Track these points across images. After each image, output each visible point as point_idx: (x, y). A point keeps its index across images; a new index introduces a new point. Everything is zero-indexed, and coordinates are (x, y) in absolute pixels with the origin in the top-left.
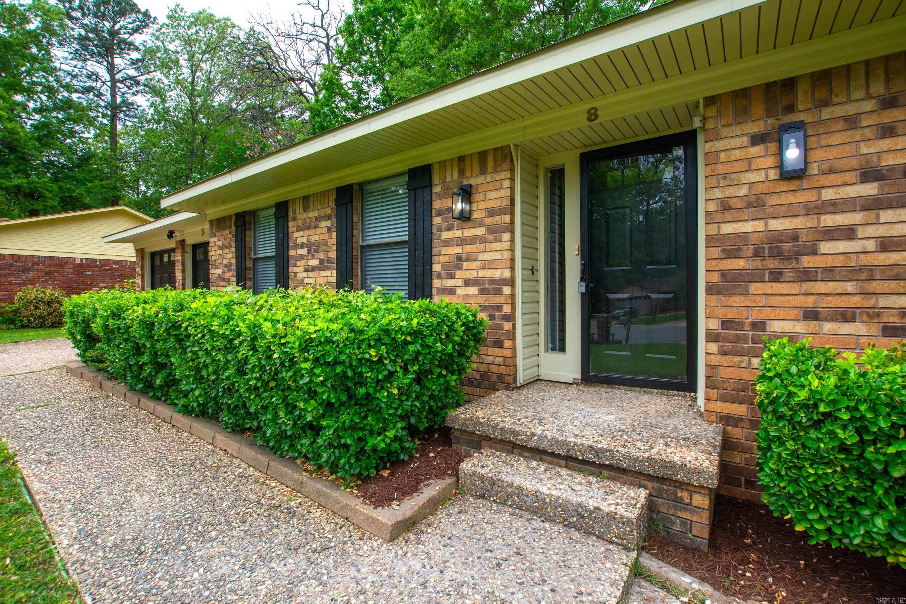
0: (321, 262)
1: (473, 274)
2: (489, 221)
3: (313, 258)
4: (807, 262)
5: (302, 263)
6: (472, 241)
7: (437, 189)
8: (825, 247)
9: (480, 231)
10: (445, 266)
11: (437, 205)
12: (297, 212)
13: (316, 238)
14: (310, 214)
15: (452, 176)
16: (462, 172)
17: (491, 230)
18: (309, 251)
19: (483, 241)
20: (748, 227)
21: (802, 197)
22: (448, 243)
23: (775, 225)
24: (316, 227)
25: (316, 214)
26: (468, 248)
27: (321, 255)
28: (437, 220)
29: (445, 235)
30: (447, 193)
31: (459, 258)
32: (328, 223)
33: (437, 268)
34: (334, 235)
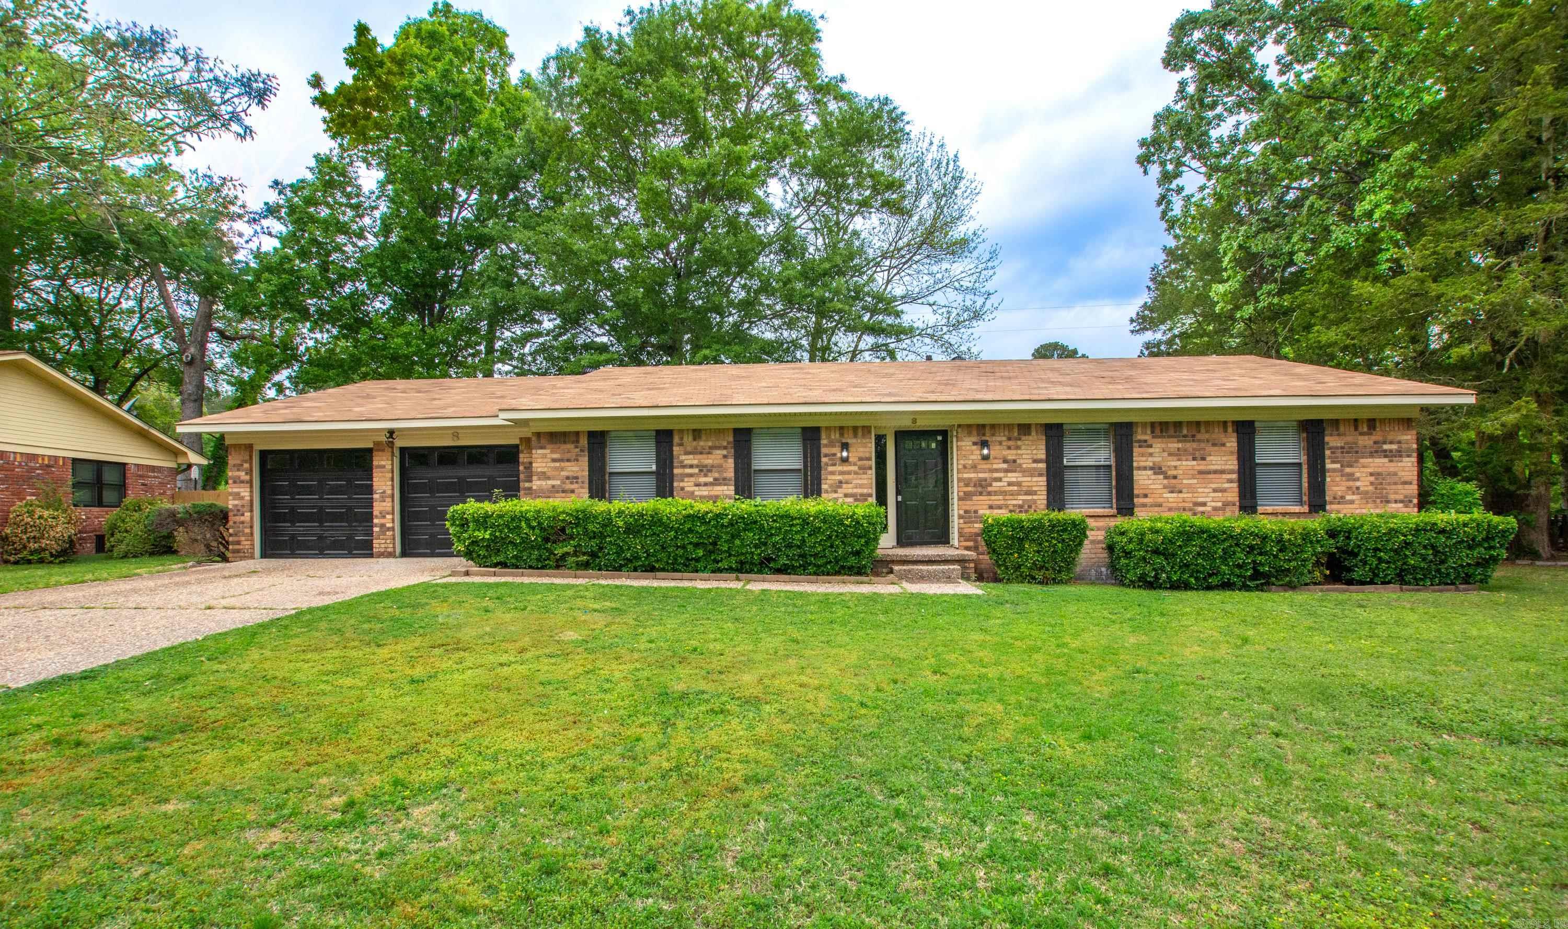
0: (715, 479)
1: (850, 491)
2: (859, 463)
3: (706, 476)
4: (990, 489)
5: (692, 479)
6: (849, 473)
7: (824, 441)
8: (994, 484)
9: (855, 468)
10: (831, 486)
11: (824, 450)
12: (685, 439)
13: (710, 461)
14: (702, 443)
15: (835, 436)
16: (842, 435)
17: (860, 468)
18: (701, 471)
19: (856, 473)
20: (972, 475)
21: (988, 466)
22: (833, 473)
23: (981, 475)
24: (709, 453)
25: (710, 444)
26: (846, 477)
27: (717, 475)
28: (824, 460)
29: (830, 469)
30: (831, 444)
31: (841, 482)
32: (725, 452)
33: (824, 487)
34: (731, 462)
